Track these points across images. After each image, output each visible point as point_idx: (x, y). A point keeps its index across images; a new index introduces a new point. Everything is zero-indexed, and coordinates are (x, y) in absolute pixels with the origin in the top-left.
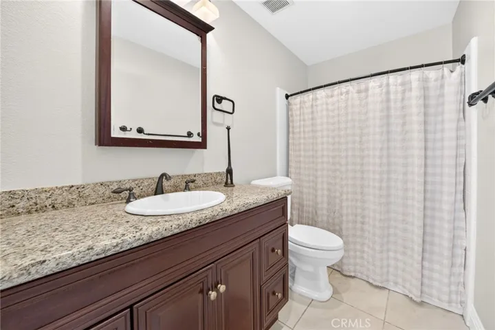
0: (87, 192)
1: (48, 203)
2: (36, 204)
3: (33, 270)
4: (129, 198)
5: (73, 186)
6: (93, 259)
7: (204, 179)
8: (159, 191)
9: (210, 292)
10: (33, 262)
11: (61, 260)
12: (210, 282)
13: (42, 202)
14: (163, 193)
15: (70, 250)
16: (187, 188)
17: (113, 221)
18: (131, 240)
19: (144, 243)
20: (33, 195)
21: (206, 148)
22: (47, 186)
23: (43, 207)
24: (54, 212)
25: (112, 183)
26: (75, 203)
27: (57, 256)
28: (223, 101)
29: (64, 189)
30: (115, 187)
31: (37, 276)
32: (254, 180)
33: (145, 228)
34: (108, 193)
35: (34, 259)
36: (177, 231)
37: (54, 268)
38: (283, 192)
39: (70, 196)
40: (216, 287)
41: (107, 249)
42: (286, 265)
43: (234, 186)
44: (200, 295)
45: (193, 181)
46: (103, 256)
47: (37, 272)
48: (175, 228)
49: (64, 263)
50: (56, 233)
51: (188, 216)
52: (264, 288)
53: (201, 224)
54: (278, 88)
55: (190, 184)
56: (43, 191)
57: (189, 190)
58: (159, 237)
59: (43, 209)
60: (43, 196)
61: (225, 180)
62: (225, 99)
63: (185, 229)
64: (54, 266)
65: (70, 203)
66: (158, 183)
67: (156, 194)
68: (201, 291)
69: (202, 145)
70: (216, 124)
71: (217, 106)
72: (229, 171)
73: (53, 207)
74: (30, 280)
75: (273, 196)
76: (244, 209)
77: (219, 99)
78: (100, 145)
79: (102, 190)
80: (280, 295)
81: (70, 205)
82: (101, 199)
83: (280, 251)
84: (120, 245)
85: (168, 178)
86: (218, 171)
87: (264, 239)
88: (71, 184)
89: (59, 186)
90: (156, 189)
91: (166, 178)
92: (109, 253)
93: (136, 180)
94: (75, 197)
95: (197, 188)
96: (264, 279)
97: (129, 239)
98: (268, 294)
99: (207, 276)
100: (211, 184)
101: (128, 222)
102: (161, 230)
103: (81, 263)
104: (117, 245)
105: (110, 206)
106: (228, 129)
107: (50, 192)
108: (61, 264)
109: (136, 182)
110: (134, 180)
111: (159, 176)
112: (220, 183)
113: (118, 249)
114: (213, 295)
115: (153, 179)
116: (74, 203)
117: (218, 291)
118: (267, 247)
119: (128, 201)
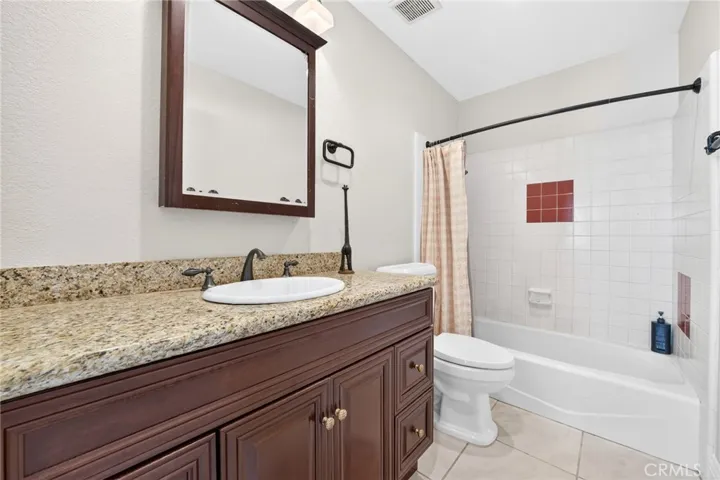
0: (147, 273)
1: (94, 286)
2: (78, 288)
3: (89, 364)
4: (206, 283)
5: (127, 264)
6: (168, 355)
7: (309, 262)
8: (247, 274)
9: (325, 418)
10: (88, 353)
11: (125, 353)
12: (325, 404)
13: (85, 284)
14: (252, 279)
15: (137, 341)
16: (286, 273)
17: (189, 310)
18: (219, 333)
19: (237, 338)
20: (74, 275)
21: (313, 216)
22: (93, 262)
23: (86, 292)
24: (102, 299)
25: (182, 262)
26: (131, 288)
27: (121, 347)
28: (338, 149)
29: (115, 267)
30: (185, 267)
31: (95, 373)
32: (380, 266)
33: (236, 318)
34: (176, 276)
35: (90, 350)
36: (281, 325)
37: (116, 363)
38: (427, 281)
39: (124, 278)
40: (333, 412)
41: (186, 342)
42: (431, 388)
43: (353, 273)
44: (312, 423)
45: (295, 264)
46: (181, 352)
47: (94, 368)
48: (279, 320)
49: (129, 358)
50: (112, 322)
51: (295, 305)
52: (399, 419)
53: (314, 317)
54: (416, 134)
55: (291, 268)
56: (87, 269)
57: (290, 275)
58: (257, 332)
59: (86, 295)
60: (87, 276)
61: (339, 264)
62: (341, 145)
63: (292, 323)
64: (117, 359)
65: (123, 289)
66: (246, 264)
67: (242, 280)
68: (313, 418)
69: (308, 211)
70: (328, 183)
71: (329, 156)
72: (347, 251)
73: (101, 292)
74: (86, 377)
75: (414, 285)
76: (373, 301)
77: (332, 146)
78: (167, 206)
79: (168, 270)
80: (422, 432)
81: (124, 291)
82: (166, 284)
83: (422, 367)
84: (204, 339)
85: (261, 256)
86: (330, 251)
87: (400, 348)
88: (125, 262)
89: (109, 263)
90: (243, 273)
91: (259, 256)
92: (190, 349)
93: (216, 259)
94: (130, 279)
95: (300, 274)
96: (400, 406)
97: (216, 332)
98: (405, 428)
99: (320, 395)
100: (319, 269)
101: (210, 311)
102: (259, 322)
103: (152, 360)
104: (200, 339)
105: (180, 295)
106: (345, 189)
107: (97, 271)
108: (125, 358)
109: (215, 262)
110: (212, 260)
111: (247, 254)
112: (333, 269)
113: (201, 344)
114: (329, 422)
115: (238, 258)
116: (128, 288)
117: (336, 418)
118: (404, 361)
119: (205, 288)
